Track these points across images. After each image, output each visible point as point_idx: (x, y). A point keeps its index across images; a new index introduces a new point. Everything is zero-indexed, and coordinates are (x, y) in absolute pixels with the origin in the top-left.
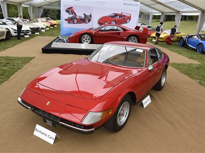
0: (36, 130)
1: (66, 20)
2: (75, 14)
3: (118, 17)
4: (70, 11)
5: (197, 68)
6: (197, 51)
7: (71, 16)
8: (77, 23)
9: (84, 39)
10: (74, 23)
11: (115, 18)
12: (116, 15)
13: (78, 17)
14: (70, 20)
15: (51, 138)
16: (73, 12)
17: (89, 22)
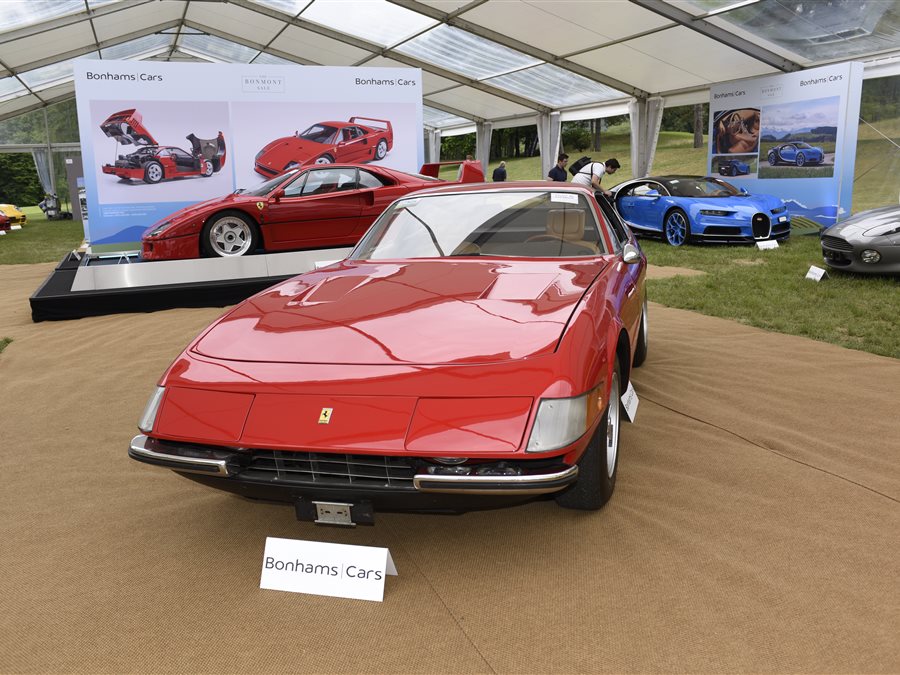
0: (273, 564)
1: (108, 169)
2: (150, 141)
3: (340, 138)
4: (124, 127)
5: (709, 286)
6: (667, 242)
7: (131, 149)
8: (164, 178)
9: (221, 239)
10: (147, 181)
11: (328, 141)
12: (330, 129)
13: (163, 154)
14: (128, 171)
15: (364, 574)
16: (138, 133)
17: (216, 168)
